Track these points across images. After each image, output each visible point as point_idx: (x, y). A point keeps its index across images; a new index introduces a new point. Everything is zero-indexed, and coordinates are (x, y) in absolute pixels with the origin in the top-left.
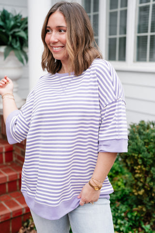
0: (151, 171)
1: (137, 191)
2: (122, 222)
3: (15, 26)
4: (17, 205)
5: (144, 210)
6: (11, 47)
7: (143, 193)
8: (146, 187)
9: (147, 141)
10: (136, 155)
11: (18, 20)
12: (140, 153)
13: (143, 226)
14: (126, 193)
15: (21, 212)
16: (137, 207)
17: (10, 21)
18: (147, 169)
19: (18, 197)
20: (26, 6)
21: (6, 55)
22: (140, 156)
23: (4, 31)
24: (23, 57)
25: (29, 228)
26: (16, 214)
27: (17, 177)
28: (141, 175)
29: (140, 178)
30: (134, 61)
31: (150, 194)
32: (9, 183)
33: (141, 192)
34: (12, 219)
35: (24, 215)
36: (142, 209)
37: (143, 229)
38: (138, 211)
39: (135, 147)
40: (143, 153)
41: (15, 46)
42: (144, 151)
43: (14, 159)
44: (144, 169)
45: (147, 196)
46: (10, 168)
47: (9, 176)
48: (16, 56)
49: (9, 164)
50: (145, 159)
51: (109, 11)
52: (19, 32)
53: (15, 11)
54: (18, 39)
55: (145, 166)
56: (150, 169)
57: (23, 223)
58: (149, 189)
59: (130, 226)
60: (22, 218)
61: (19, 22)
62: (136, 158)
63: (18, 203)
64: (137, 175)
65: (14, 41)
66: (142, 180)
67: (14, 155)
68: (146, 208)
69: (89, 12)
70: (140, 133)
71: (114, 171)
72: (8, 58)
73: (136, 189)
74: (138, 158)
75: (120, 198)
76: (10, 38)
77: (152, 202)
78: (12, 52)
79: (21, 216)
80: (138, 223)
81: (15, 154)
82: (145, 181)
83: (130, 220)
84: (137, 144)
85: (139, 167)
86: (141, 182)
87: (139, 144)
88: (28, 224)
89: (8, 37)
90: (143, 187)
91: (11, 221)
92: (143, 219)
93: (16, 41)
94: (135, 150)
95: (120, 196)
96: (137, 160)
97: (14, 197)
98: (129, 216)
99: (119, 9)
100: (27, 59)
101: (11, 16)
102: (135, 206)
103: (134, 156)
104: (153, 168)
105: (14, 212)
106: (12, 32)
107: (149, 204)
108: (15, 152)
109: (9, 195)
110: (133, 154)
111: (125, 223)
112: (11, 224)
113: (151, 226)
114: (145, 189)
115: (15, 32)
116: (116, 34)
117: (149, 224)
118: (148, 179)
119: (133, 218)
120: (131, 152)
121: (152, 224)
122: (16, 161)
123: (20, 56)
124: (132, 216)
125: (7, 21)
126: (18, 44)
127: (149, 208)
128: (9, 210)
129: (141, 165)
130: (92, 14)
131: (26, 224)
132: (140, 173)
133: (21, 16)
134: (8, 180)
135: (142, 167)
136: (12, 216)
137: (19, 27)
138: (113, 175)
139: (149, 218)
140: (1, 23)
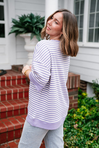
2: (95, 129)
3: (37, 22)
6: (34, 33)
11: (39, 19)
14: (97, 115)
21: (31, 38)
23: (31, 25)
41: (37, 33)
48: (37, 38)
51: (90, 13)
52: (39, 25)
53: (37, 14)
54: (38, 29)
61: (39, 20)
65: (36, 30)
69: (78, 14)
71: (91, 105)
72: (32, 39)
75: (94, 118)
76: (34, 29)
78: (35, 36)
93: (37, 30)
95: (94, 117)
106: (35, 25)
115: (37, 25)
116: (93, 27)
123: (39, 38)
125: (33, 20)
126: (38, 32)
130: (79, 15)
133: (40, 16)
137: (39, 22)
138: (90, 107)
140: (30, 21)
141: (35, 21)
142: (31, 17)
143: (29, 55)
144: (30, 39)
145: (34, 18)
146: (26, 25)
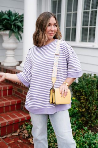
0: (89, 98)
1: (82, 109)
2: (73, 126)
3: (16, 20)
4: (16, 117)
5: (85, 119)
6: (12, 31)
7: (85, 111)
8: (86, 107)
9: (87, 83)
10: (82, 90)
12: (84, 89)
13: (84, 128)
14: (75, 112)
15: (19, 121)
16: (81, 118)
17: (12, 17)
18: (87, 97)
19: (16, 114)
20: (23, 9)
21: (10, 35)
22: (84, 90)
23: (9, 22)
24: (19, 37)
25: (23, 129)
26: (16, 121)
27: (15, 103)
28: (84, 101)
30: (80, 42)
31: (88, 111)
32: (11, 106)
33: (84, 110)
34: (14, 124)
35: (20, 122)
36: (84, 119)
37: (84, 129)
38: (81, 120)
39: (82, 86)
40: (85, 89)
41: (15, 31)
42: (86, 88)
43: (13, 93)
44: (86, 97)
45: (86, 112)
46: (11, 98)
47: (11, 102)
48: (15, 36)
49: (10, 96)
50: (87, 92)
51: (67, 13)
52: (17, 23)
53: (15, 11)
54: (17, 27)
55: (86, 96)
56: (89, 97)
57: (20, 126)
58: (88, 108)
59: (77, 128)
60: (19, 124)
61: (17, 18)
62: (82, 91)
63: (17, 116)
64: (82, 101)
65: (15, 28)
66: (84, 104)
68: (86, 118)
70: (84, 79)
72: (11, 37)
73: (81, 109)
74: (83, 91)
75: (71, 115)
76: (13, 26)
77: (89, 115)
78: (13, 34)
79: (19, 122)
80: (81, 127)
81: (14, 91)
82: (86, 104)
83: (77, 125)
84: (82, 84)
85: (83, 96)
86: (84, 105)
87: (83, 84)
88: (22, 127)
89: (11, 25)
90: (85, 107)
91: (13, 125)
92: (84, 124)
94: (81, 87)
96: (82, 93)
97: (14, 113)
98: (77, 123)
99: (72, 12)
100: (21, 38)
101: (13, 14)
102: (80, 118)
103: (81, 91)
104: (90, 97)
105: (15, 120)
106: (13, 23)
107: (88, 116)
108: (14, 90)
109: (11, 112)
110: (80, 90)
111: (74, 127)
112: (13, 126)
113: (88, 128)
114: (86, 108)
115: (15, 23)
117: (87, 127)
118: (88, 103)
119: (79, 124)
120: (79, 88)
121: (88, 126)
122: (14, 94)
123: (17, 36)
124: (78, 123)
125: (11, 17)
126: (17, 30)
127: (87, 119)
128: (12, 119)
129: (84, 95)
130: (57, 14)
131: (21, 127)
132: (83, 100)
133: (18, 14)
134: (11, 104)
135: (85, 96)
136: (14, 122)
137: (17, 20)
139: (87, 125)
140: (8, 18)
141: (14, 18)
142: (10, 14)
143: (6, 53)
144: (8, 37)
145: (12, 15)
146: (4, 22)
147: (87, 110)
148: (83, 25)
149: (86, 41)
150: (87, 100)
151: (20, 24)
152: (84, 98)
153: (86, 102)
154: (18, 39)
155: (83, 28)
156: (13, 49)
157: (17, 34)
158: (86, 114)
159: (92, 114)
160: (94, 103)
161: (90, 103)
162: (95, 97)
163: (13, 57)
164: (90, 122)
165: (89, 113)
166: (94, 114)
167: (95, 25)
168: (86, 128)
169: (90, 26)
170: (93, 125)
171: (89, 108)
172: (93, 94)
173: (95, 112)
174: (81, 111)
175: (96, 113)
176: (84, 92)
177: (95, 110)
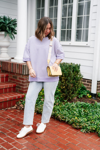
3: (10, 23)
5: (65, 94)
6: (7, 32)
9: (66, 68)
13: (64, 101)
15: (16, 98)
16: (62, 94)
18: (66, 78)
23: (5, 25)
24: (13, 36)
25: (19, 104)
27: (12, 86)
29: (64, 82)
30: (60, 41)
32: (9, 88)
38: (63, 96)
41: (9, 32)
46: (8, 83)
50: (66, 74)
52: (11, 25)
54: (11, 28)
55: (65, 77)
56: (68, 77)
60: (16, 100)
61: (10, 21)
63: (14, 95)
65: (9, 30)
67: (9, 79)
70: (64, 65)
72: (6, 37)
73: (62, 86)
78: (8, 35)
83: (59, 99)
88: (18, 103)
89: (6, 27)
90: (65, 85)
91: (12, 101)
97: (11, 94)
98: (59, 97)
99: (53, 18)
100: (14, 38)
105: (13, 97)
106: (8, 26)
107: (67, 92)
108: (9, 77)
109: (9, 93)
114: (65, 86)
115: (9, 26)
119: (61, 99)
122: (10, 81)
123: (11, 36)
125: (6, 21)
126: (11, 31)
127: (67, 94)
128: (11, 97)
132: (63, 80)
133: (11, 19)
136: (12, 99)
140: (4, 22)
141: (8, 22)
142: (5, 19)
143: (1, 50)
144: (4, 37)
146: (1, 25)
147: (66, 87)
148: (62, 29)
149: (65, 41)
150: (66, 80)
151: (13, 27)
152: (64, 78)
153: (66, 82)
154: (12, 38)
155: (62, 31)
156: (7, 47)
157: (11, 34)
158: (65, 90)
159: (70, 90)
160: (71, 82)
161: (68, 82)
162: (72, 78)
163: (7, 53)
164: (69, 96)
165: (68, 90)
166: (71, 90)
167: (71, 28)
168: (66, 100)
169: (67, 29)
170: (71, 98)
171: (68, 85)
172: (70, 75)
173: (72, 88)
174: (62, 88)
175: (73, 90)
176: (64, 74)
177: (72, 87)
